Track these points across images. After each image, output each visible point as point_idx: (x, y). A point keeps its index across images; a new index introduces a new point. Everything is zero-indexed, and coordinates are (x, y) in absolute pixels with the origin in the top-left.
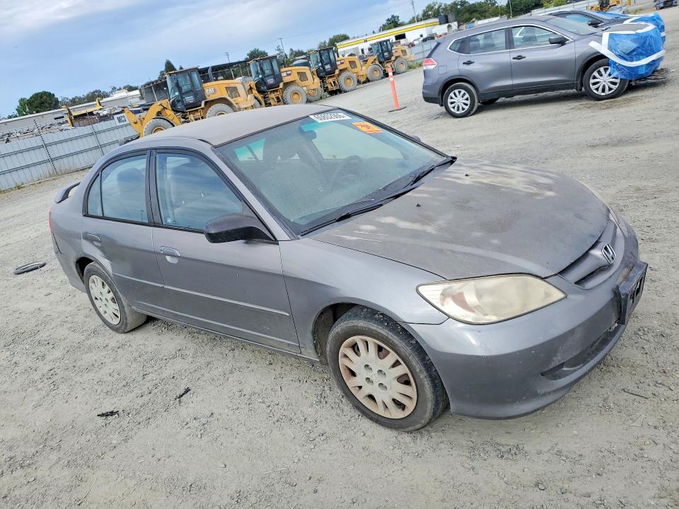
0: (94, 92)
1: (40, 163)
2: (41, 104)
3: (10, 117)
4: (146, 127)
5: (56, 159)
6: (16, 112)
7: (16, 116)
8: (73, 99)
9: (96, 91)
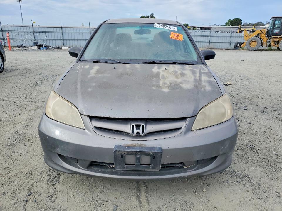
0: (259, 23)
1: (205, 42)
2: (235, 23)
3: (222, 26)
4: (249, 39)
5: (212, 42)
6: (225, 24)
7: (224, 26)
8: (249, 24)
9: (260, 22)
